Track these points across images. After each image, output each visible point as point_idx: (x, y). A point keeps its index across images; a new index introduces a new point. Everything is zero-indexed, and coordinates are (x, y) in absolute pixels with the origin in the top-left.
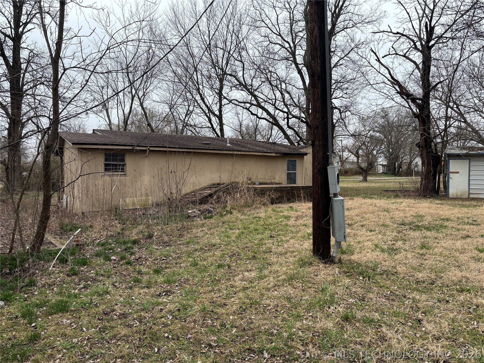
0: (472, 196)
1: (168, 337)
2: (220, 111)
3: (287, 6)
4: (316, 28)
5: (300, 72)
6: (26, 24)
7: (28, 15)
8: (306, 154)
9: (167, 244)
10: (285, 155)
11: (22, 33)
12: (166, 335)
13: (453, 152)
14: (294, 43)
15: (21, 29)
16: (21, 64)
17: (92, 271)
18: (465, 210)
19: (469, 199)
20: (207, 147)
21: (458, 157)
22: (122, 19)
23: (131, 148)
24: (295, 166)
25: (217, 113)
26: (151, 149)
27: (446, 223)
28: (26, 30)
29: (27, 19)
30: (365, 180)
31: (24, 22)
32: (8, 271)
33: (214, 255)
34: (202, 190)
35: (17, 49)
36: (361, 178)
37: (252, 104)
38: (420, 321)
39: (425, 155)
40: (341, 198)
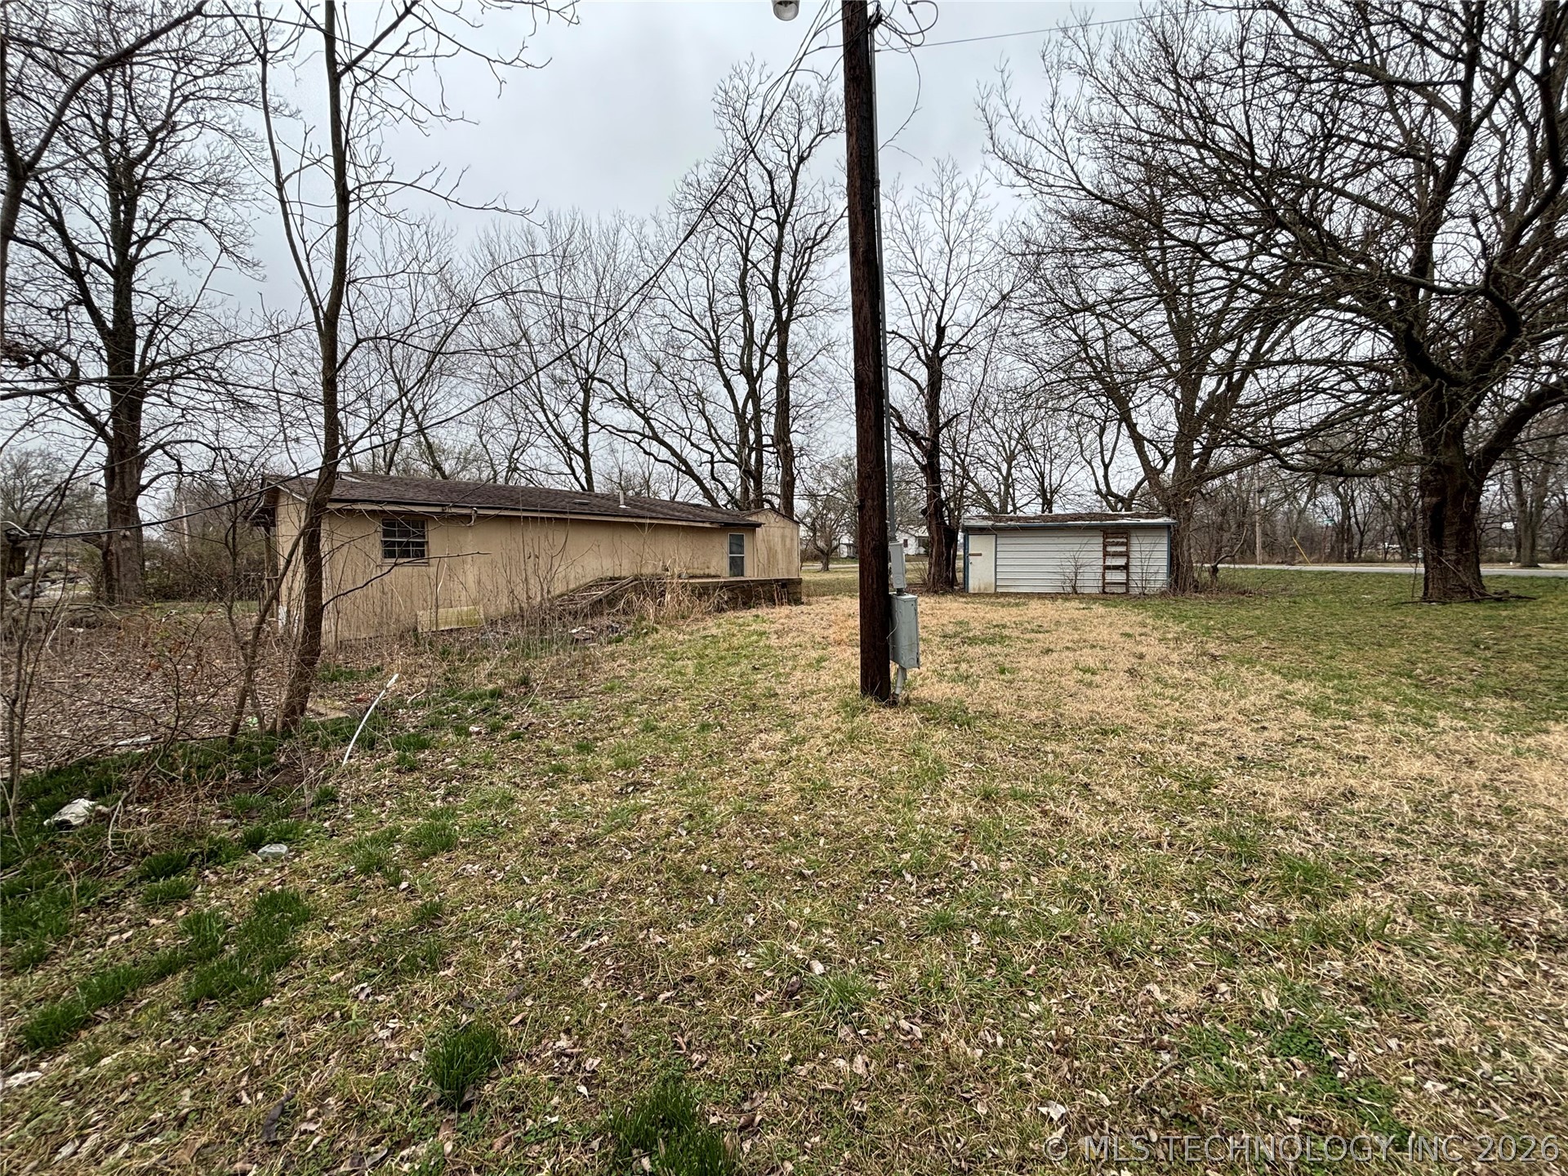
0: (999, 590)
1: (709, 871)
2: (585, 445)
3: (703, 266)
4: (866, 305)
5: (728, 384)
6: (144, 241)
7: (150, 222)
8: (759, 525)
9: (568, 696)
10: (726, 527)
11: (136, 260)
12: (704, 868)
13: (972, 523)
14: (716, 332)
15: (133, 250)
16: (135, 326)
17: (448, 760)
18: (1014, 610)
19: (997, 595)
20: (586, 509)
21: (981, 531)
22: (380, 256)
23: (438, 510)
24: (742, 546)
25: (579, 447)
26: (480, 512)
27: (1006, 632)
28: (143, 254)
29: (148, 230)
30: (826, 569)
31: (141, 234)
32: (238, 776)
33: (676, 708)
34: (585, 590)
35: (123, 292)
36: (819, 565)
37: (644, 436)
38: (1086, 785)
39: (934, 527)
40: (911, 596)
